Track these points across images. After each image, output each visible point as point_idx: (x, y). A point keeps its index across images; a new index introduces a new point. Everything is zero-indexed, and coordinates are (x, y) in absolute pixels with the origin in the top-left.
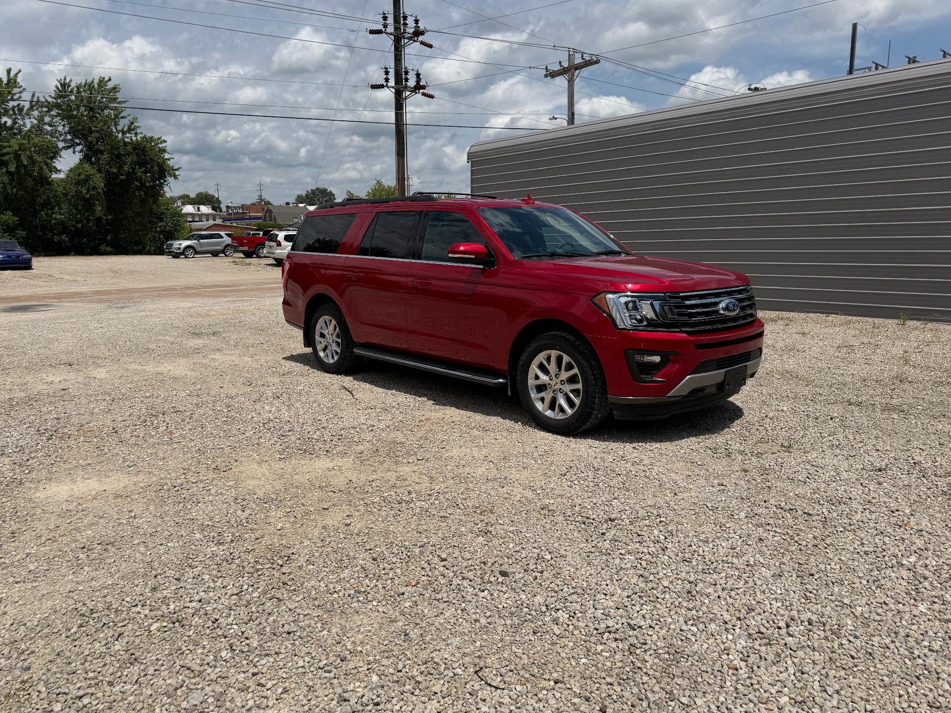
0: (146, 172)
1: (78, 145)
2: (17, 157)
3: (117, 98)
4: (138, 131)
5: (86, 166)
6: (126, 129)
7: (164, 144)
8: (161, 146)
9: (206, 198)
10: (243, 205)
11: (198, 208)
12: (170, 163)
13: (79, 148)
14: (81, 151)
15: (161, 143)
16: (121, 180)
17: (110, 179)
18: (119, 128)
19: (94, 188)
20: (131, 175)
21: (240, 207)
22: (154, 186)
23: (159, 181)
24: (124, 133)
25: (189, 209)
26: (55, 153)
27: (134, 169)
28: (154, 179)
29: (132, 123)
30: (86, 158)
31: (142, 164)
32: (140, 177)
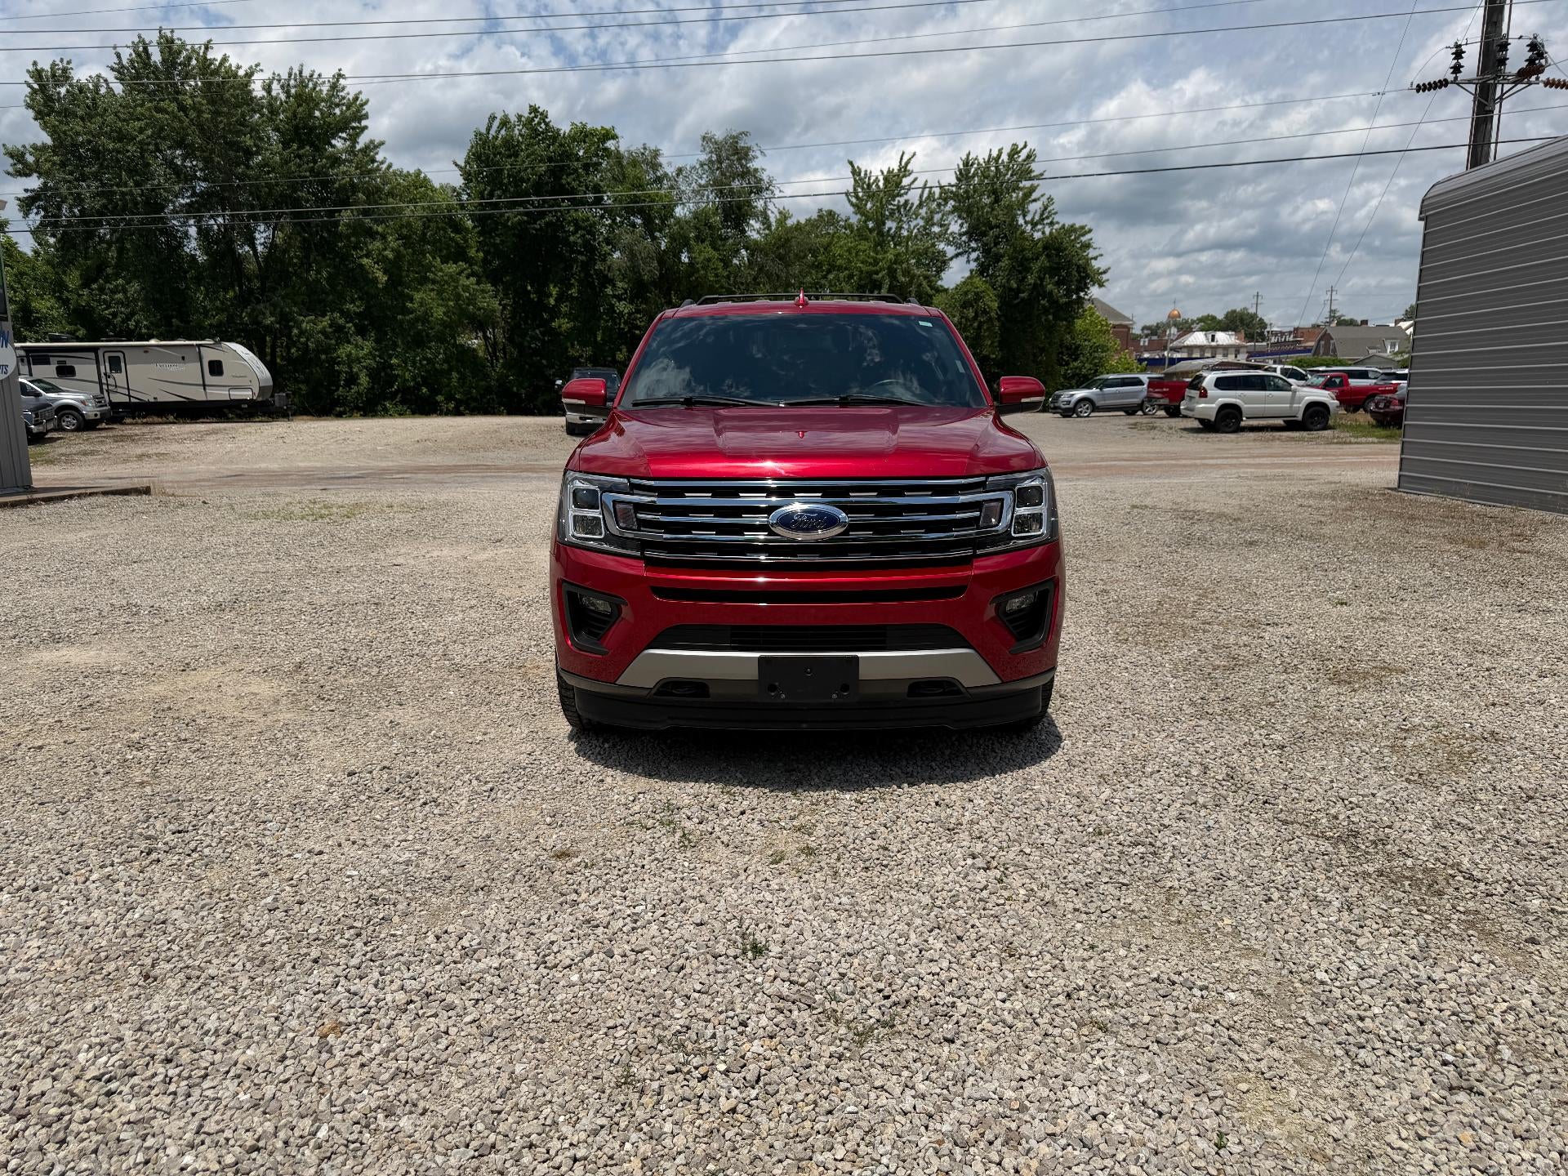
0: (1058, 284)
1: (974, 250)
2: (892, 273)
3: (1031, 171)
4: (1057, 218)
5: (977, 280)
6: (1037, 218)
7: (1088, 237)
8: (1083, 239)
9: (1242, 320)
10: (1296, 329)
11: (1213, 337)
12: (1095, 264)
13: (974, 255)
14: (977, 259)
15: (1083, 235)
16: (1023, 299)
17: (1007, 298)
18: (1028, 218)
19: (985, 312)
20: (1038, 288)
21: (1290, 333)
22: (1070, 303)
23: (1077, 294)
24: (1034, 224)
25: (1198, 338)
26: (941, 263)
27: (1042, 280)
28: (1069, 293)
29: (1046, 209)
30: (982, 270)
31: (1053, 270)
32: (1051, 293)
